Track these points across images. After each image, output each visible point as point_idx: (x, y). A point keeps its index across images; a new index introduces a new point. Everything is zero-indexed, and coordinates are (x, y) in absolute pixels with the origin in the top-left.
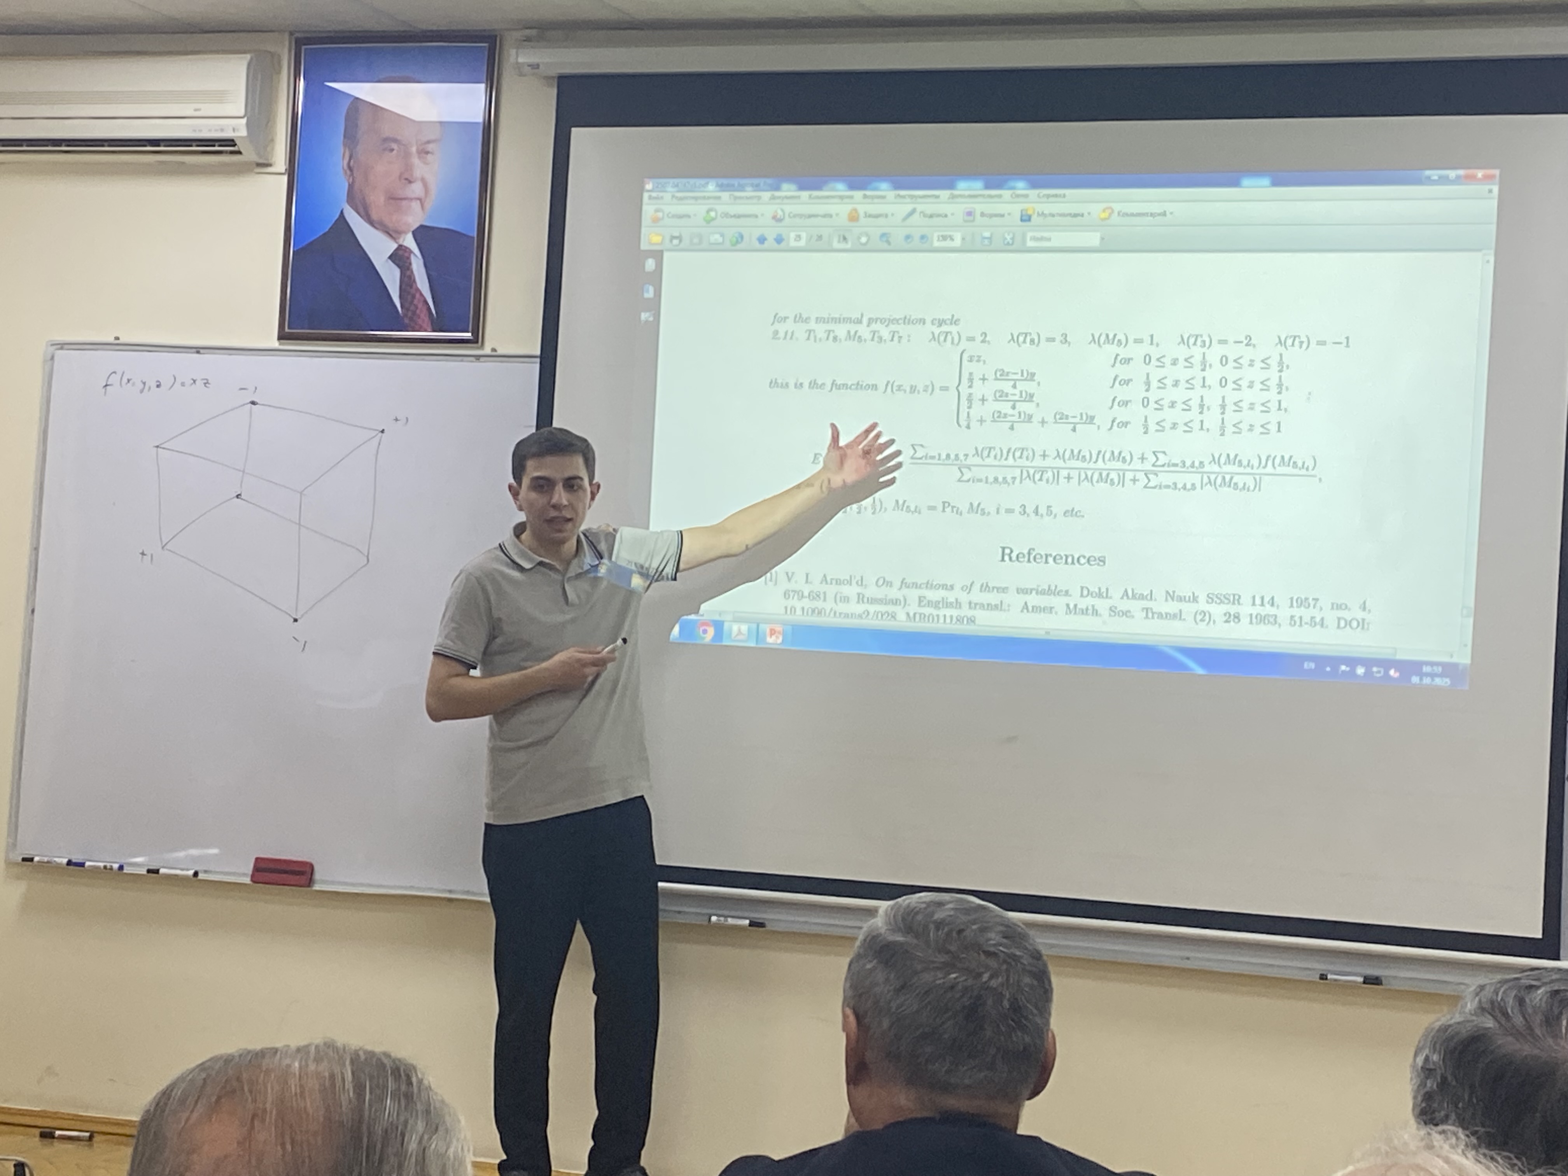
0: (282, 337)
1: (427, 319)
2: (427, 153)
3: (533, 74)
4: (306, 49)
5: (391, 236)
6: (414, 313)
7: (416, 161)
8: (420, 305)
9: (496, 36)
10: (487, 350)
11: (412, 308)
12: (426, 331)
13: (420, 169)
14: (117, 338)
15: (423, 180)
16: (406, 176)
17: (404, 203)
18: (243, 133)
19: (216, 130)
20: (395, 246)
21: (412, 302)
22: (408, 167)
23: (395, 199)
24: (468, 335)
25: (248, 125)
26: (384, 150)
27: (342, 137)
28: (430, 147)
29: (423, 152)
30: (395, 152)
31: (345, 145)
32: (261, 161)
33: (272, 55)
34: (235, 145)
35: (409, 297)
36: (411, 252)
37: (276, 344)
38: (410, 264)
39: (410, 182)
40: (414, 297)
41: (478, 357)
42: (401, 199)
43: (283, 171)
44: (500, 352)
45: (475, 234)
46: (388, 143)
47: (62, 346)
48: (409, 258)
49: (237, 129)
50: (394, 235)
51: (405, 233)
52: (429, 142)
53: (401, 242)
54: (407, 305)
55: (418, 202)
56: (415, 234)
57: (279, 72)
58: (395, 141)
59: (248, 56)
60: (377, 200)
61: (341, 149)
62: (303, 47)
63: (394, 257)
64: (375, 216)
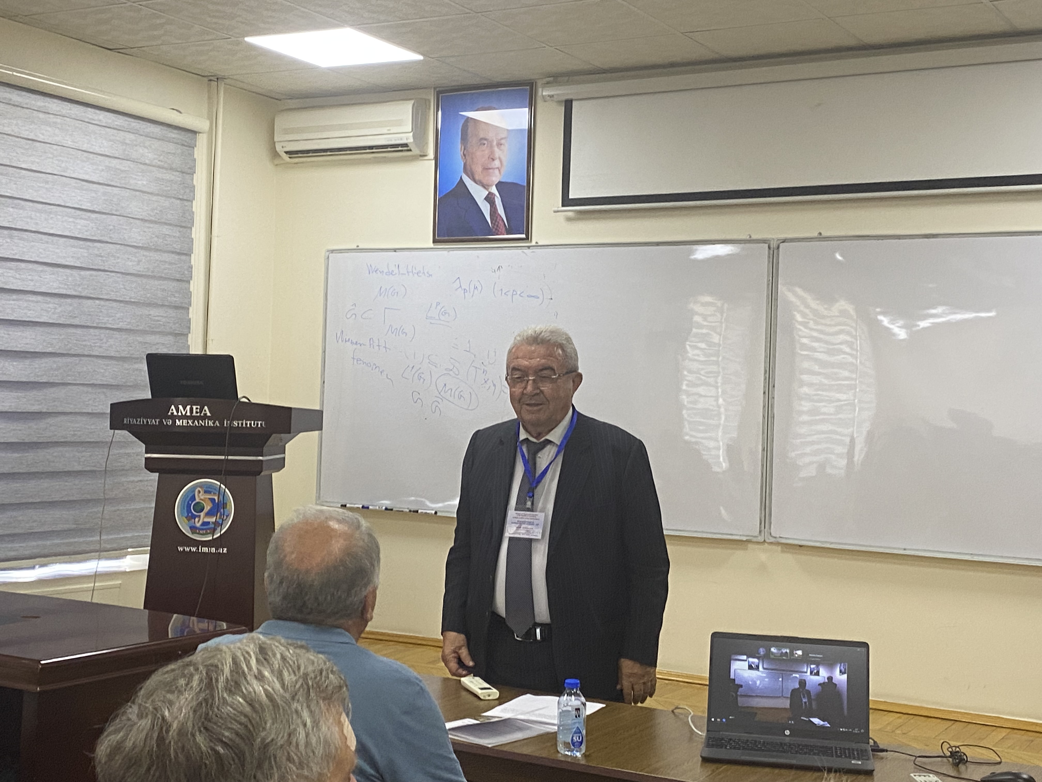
0: (435, 241)
1: (504, 229)
2: (501, 144)
3: (552, 100)
4: (442, 97)
5: (485, 188)
6: (497, 226)
7: (496, 149)
8: (500, 222)
9: (533, 83)
10: (533, 243)
11: (496, 223)
12: (504, 235)
13: (498, 153)
14: (358, 246)
15: (500, 159)
16: (491, 157)
17: (491, 171)
18: (411, 140)
19: (398, 140)
20: (487, 193)
21: (496, 221)
22: (492, 152)
23: (486, 169)
24: (523, 236)
25: (414, 136)
26: (481, 144)
27: (460, 141)
28: (503, 141)
29: (499, 145)
30: (486, 145)
31: (461, 143)
32: (422, 154)
33: (426, 100)
34: (408, 146)
35: (495, 218)
36: (495, 195)
37: (431, 245)
38: (495, 201)
39: (493, 160)
40: (497, 217)
41: (529, 247)
42: (490, 169)
43: (433, 158)
44: (540, 244)
45: (525, 184)
46: (482, 141)
47: (332, 251)
48: (494, 198)
49: (409, 138)
50: (487, 187)
51: (492, 186)
52: (502, 139)
53: (490, 190)
54: (494, 222)
55: (498, 170)
56: (496, 186)
57: (429, 109)
58: (486, 139)
59: (412, 102)
60: (478, 170)
61: (459, 146)
62: (440, 95)
63: (486, 199)
64: (477, 178)
